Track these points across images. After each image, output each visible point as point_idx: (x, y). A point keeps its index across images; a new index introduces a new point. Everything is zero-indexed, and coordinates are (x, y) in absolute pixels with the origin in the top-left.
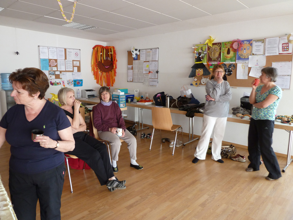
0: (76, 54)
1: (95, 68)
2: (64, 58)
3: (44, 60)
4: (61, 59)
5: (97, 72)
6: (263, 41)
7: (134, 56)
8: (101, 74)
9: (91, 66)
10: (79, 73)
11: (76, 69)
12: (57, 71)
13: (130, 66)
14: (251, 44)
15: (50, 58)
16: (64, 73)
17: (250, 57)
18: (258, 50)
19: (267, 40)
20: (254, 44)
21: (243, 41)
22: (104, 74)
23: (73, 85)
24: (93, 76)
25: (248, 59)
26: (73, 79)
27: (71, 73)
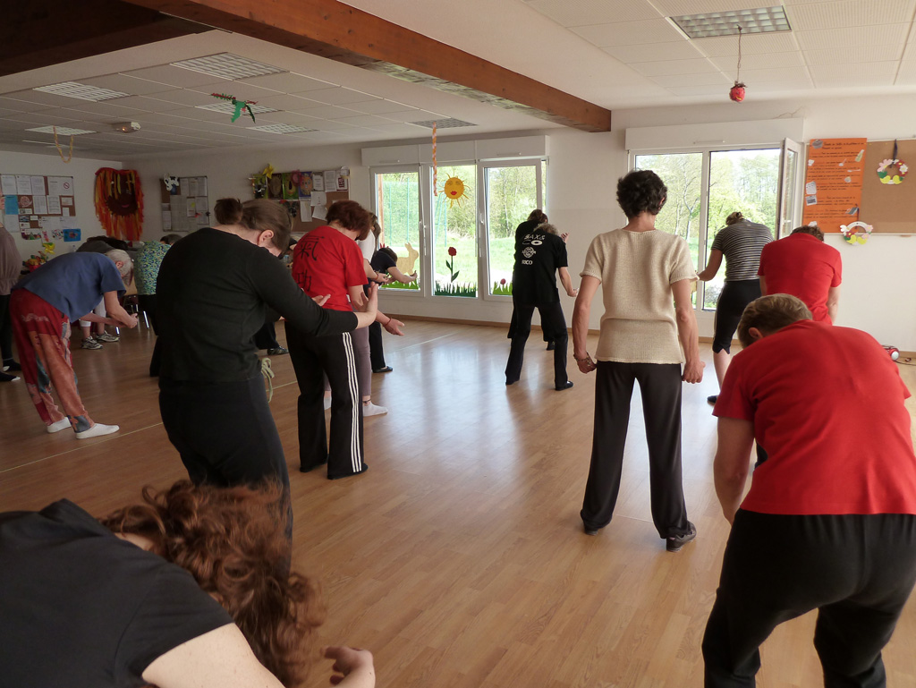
0: (66, 186)
1: (103, 209)
2: (44, 193)
3: (10, 197)
4: (39, 194)
5: (107, 216)
6: (321, 173)
7: (170, 188)
8: (114, 218)
9: (96, 206)
10: (72, 217)
11: (66, 210)
12: (33, 214)
13: (166, 205)
14: (311, 178)
15: (19, 194)
16: (46, 218)
17: (312, 193)
18: (318, 185)
19: (325, 173)
20: (315, 177)
21: (303, 173)
22: (121, 218)
23: (63, 239)
24: (100, 223)
25: (310, 196)
26: (62, 229)
27: (58, 218)
